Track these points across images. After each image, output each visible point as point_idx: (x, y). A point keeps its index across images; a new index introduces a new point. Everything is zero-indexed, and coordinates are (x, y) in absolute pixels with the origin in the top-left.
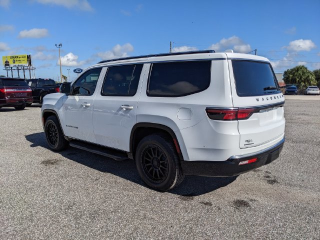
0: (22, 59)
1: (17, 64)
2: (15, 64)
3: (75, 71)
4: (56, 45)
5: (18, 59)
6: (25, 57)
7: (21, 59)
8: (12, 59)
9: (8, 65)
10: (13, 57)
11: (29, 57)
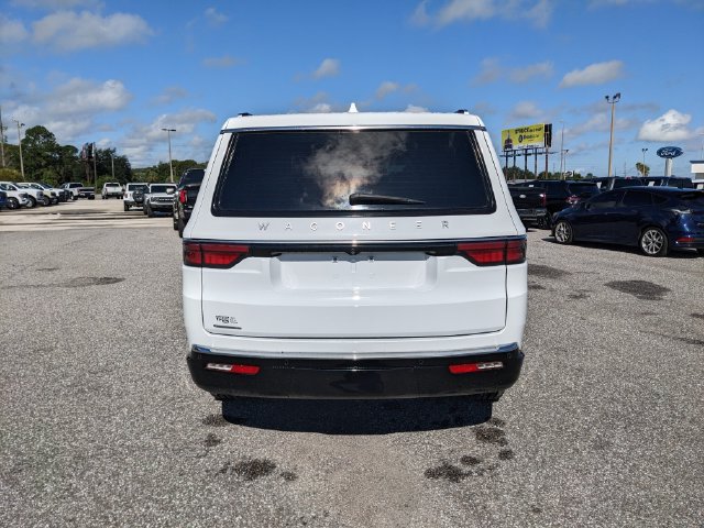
0: (535, 133)
1: (525, 144)
2: (521, 145)
3: (659, 152)
4: (607, 97)
5: (529, 134)
6: (540, 130)
7: (533, 133)
8: (519, 134)
9: (510, 146)
10: (521, 131)
11: (548, 128)
